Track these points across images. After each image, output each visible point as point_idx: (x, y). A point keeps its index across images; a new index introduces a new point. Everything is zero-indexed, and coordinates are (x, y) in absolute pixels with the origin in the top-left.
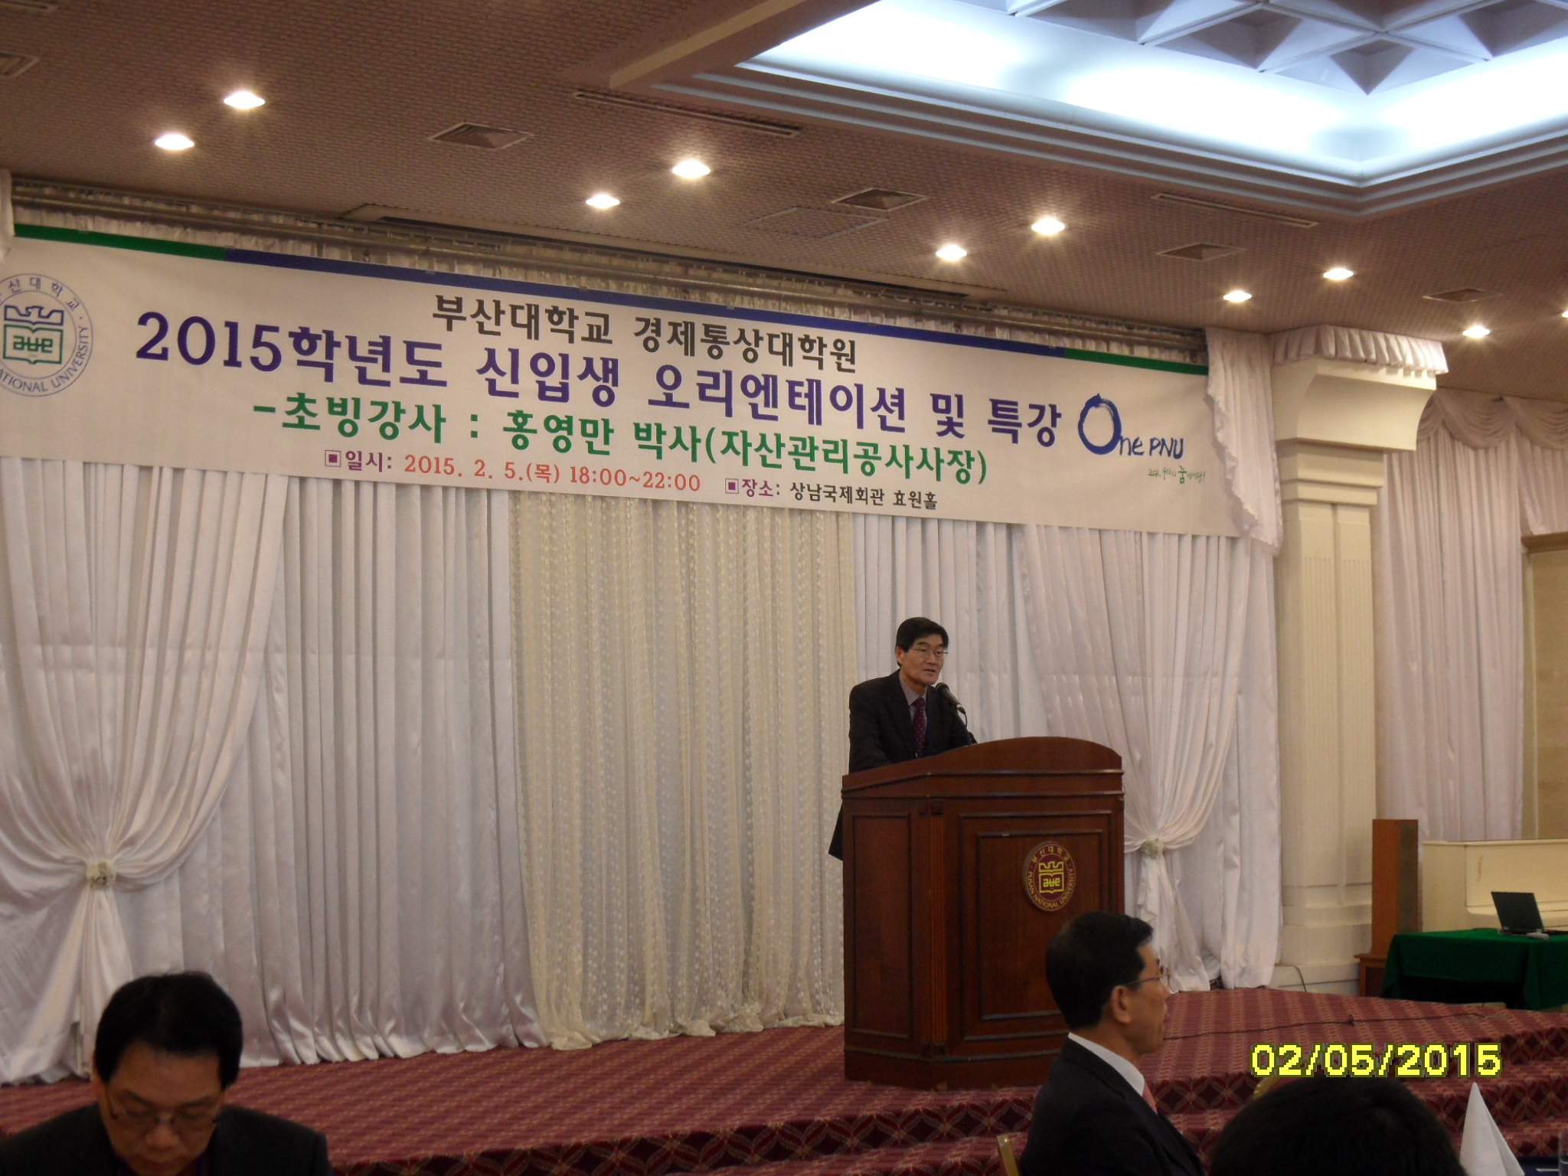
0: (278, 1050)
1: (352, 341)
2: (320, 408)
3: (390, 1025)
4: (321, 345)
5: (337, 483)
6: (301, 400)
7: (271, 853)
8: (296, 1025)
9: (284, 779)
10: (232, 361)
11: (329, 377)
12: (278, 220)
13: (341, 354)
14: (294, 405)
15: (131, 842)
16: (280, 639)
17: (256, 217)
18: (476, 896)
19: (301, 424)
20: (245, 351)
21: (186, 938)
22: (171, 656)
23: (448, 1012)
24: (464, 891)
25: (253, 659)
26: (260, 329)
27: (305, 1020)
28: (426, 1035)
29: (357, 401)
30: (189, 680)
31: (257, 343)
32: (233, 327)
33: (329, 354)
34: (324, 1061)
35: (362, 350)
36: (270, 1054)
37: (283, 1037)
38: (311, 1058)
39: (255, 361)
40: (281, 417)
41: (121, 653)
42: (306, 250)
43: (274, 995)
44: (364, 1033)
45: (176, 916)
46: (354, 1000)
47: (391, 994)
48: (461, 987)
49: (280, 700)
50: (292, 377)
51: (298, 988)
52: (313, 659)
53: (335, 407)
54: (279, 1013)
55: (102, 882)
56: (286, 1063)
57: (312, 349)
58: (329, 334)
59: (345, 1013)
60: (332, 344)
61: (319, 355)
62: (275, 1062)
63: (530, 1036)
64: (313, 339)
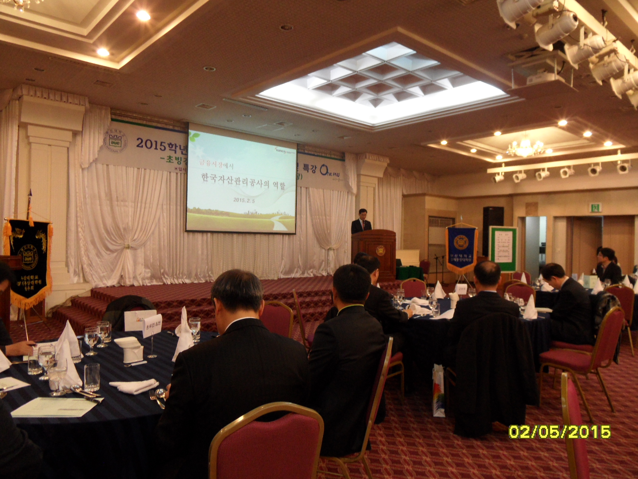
0: (163, 281)
1: (180, 146)
2: (174, 159)
3: (185, 277)
4: (174, 147)
5: (177, 173)
6: (170, 157)
7: (162, 244)
8: (166, 276)
9: (165, 230)
10: (156, 148)
11: (175, 153)
12: (165, 121)
13: (178, 149)
14: (169, 158)
15: (134, 240)
16: (165, 203)
17: (161, 120)
18: (202, 253)
19: (170, 161)
20: (159, 147)
21: (145, 260)
22: (143, 205)
23: (196, 275)
24: (200, 252)
25: (160, 206)
26: (161, 143)
27: (168, 275)
28: (192, 279)
29: (181, 158)
30: (147, 210)
31: (161, 145)
32: (156, 142)
33: (176, 148)
34: (172, 284)
35: (182, 148)
36: (161, 282)
37: (164, 279)
38: (169, 283)
39: (161, 149)
40: (166, 160)
41: (133, 204)
42: (171, 127)
43: (162, 271)
44: (179, 278)
45: (143, 255)
46: (178, 272)
47: (185, 272)
48: (199, 270)
49: (165, 214)
50: (168, 152)
51: (167, 269)
52: (172, 207)
53: (177, 159)
54: (163, 274)
55: (128, 247)
56: (164, 284)
57: (172, 147)
58: (176, 145)
59: (176, 274)
60: (176, 146)
61: (174, 148)
62: (162, 284)
63: (212, 280)
64: (172, 145)
